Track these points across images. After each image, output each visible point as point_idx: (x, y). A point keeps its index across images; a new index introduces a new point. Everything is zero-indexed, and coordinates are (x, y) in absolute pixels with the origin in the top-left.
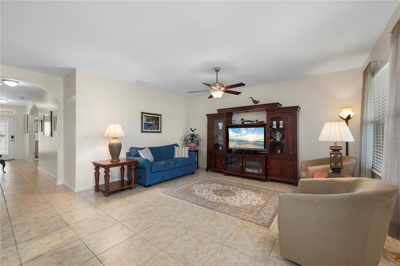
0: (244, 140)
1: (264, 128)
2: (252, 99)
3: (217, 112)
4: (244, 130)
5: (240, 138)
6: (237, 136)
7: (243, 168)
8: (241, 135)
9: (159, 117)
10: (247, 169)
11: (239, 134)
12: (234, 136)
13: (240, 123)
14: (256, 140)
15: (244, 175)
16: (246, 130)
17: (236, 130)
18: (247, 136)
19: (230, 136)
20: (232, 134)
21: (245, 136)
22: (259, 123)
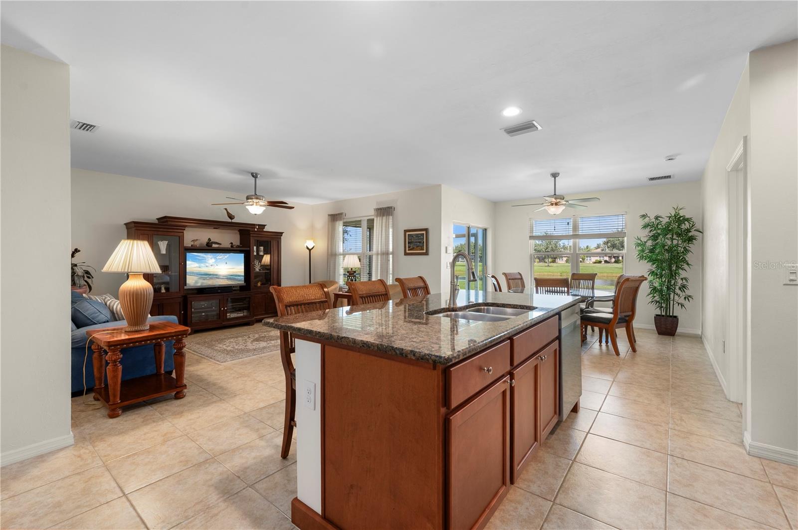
0: (212, 273)
1: (242, 255)
2: (228, 212)
4: (210, 258)
5: (204, 269)
6: (200, 267)
7: (221, 315)
8: (207, 266)
10: (228, 315)
11: (202, 265)
12: (195, 267)
14: (232, 274)
15: (225, 324)
16: (215, 258)
17: (199, 259)
18: (217, 267)
19: (188, 267)
20: (192, 265)
21: (213, 267)
22: (236, 247)
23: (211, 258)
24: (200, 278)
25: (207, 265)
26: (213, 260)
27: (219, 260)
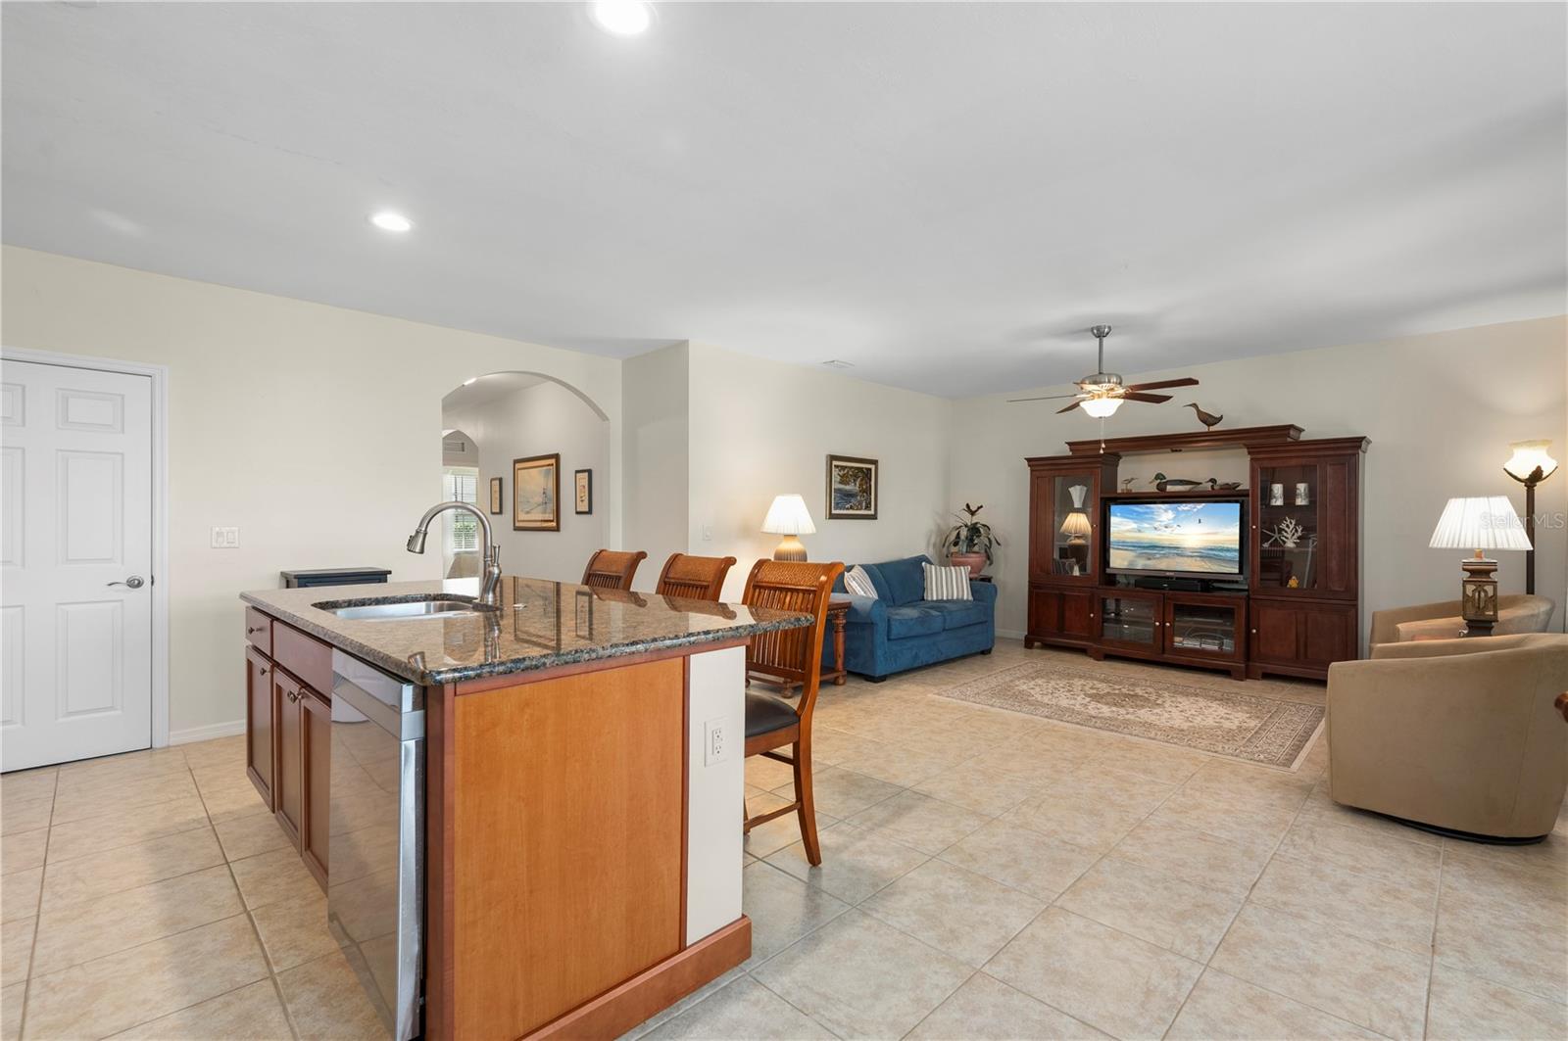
0: (1166, 544)
1: (1238, 505)
2: (1198, 411)
3: (1066, 451)
4: (1164, 513)
5: (1149, 535)
6: (1139, 531)
7: (1164, 636)
8: (1156, 528)
9: (870, 470)
10: (1177, 639)
11: (1146, 525)
12: (1129, 531)
13: (1152, 488)
14: (1212, 545)
15: (1167, 657)
16: (1173, 510)
17: (1136, 512)
18: (1178, 530)
19: (1113, 529)
20: (1122, 525)
21: (1169, 530)
22: (1221, 489)
23: (1166, 511)
24: (1140, 556)
25: (1156, 524)
26: (1170, 515)
27: (1183, 515)
